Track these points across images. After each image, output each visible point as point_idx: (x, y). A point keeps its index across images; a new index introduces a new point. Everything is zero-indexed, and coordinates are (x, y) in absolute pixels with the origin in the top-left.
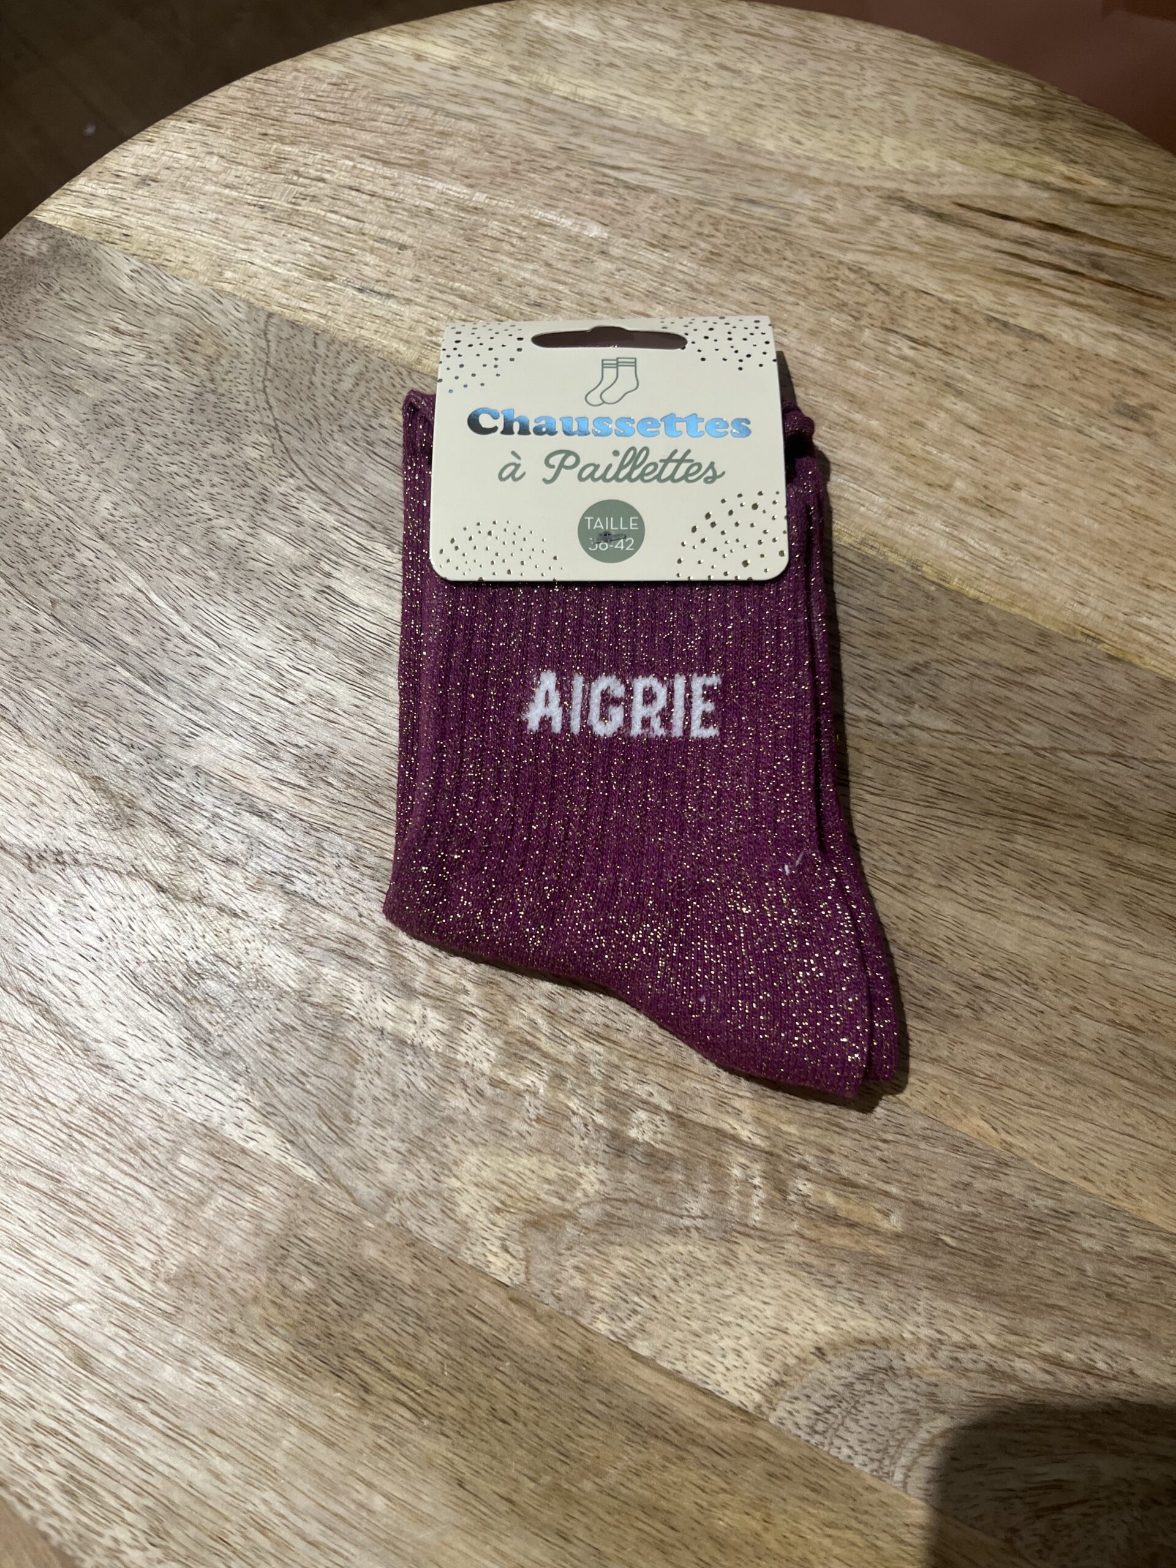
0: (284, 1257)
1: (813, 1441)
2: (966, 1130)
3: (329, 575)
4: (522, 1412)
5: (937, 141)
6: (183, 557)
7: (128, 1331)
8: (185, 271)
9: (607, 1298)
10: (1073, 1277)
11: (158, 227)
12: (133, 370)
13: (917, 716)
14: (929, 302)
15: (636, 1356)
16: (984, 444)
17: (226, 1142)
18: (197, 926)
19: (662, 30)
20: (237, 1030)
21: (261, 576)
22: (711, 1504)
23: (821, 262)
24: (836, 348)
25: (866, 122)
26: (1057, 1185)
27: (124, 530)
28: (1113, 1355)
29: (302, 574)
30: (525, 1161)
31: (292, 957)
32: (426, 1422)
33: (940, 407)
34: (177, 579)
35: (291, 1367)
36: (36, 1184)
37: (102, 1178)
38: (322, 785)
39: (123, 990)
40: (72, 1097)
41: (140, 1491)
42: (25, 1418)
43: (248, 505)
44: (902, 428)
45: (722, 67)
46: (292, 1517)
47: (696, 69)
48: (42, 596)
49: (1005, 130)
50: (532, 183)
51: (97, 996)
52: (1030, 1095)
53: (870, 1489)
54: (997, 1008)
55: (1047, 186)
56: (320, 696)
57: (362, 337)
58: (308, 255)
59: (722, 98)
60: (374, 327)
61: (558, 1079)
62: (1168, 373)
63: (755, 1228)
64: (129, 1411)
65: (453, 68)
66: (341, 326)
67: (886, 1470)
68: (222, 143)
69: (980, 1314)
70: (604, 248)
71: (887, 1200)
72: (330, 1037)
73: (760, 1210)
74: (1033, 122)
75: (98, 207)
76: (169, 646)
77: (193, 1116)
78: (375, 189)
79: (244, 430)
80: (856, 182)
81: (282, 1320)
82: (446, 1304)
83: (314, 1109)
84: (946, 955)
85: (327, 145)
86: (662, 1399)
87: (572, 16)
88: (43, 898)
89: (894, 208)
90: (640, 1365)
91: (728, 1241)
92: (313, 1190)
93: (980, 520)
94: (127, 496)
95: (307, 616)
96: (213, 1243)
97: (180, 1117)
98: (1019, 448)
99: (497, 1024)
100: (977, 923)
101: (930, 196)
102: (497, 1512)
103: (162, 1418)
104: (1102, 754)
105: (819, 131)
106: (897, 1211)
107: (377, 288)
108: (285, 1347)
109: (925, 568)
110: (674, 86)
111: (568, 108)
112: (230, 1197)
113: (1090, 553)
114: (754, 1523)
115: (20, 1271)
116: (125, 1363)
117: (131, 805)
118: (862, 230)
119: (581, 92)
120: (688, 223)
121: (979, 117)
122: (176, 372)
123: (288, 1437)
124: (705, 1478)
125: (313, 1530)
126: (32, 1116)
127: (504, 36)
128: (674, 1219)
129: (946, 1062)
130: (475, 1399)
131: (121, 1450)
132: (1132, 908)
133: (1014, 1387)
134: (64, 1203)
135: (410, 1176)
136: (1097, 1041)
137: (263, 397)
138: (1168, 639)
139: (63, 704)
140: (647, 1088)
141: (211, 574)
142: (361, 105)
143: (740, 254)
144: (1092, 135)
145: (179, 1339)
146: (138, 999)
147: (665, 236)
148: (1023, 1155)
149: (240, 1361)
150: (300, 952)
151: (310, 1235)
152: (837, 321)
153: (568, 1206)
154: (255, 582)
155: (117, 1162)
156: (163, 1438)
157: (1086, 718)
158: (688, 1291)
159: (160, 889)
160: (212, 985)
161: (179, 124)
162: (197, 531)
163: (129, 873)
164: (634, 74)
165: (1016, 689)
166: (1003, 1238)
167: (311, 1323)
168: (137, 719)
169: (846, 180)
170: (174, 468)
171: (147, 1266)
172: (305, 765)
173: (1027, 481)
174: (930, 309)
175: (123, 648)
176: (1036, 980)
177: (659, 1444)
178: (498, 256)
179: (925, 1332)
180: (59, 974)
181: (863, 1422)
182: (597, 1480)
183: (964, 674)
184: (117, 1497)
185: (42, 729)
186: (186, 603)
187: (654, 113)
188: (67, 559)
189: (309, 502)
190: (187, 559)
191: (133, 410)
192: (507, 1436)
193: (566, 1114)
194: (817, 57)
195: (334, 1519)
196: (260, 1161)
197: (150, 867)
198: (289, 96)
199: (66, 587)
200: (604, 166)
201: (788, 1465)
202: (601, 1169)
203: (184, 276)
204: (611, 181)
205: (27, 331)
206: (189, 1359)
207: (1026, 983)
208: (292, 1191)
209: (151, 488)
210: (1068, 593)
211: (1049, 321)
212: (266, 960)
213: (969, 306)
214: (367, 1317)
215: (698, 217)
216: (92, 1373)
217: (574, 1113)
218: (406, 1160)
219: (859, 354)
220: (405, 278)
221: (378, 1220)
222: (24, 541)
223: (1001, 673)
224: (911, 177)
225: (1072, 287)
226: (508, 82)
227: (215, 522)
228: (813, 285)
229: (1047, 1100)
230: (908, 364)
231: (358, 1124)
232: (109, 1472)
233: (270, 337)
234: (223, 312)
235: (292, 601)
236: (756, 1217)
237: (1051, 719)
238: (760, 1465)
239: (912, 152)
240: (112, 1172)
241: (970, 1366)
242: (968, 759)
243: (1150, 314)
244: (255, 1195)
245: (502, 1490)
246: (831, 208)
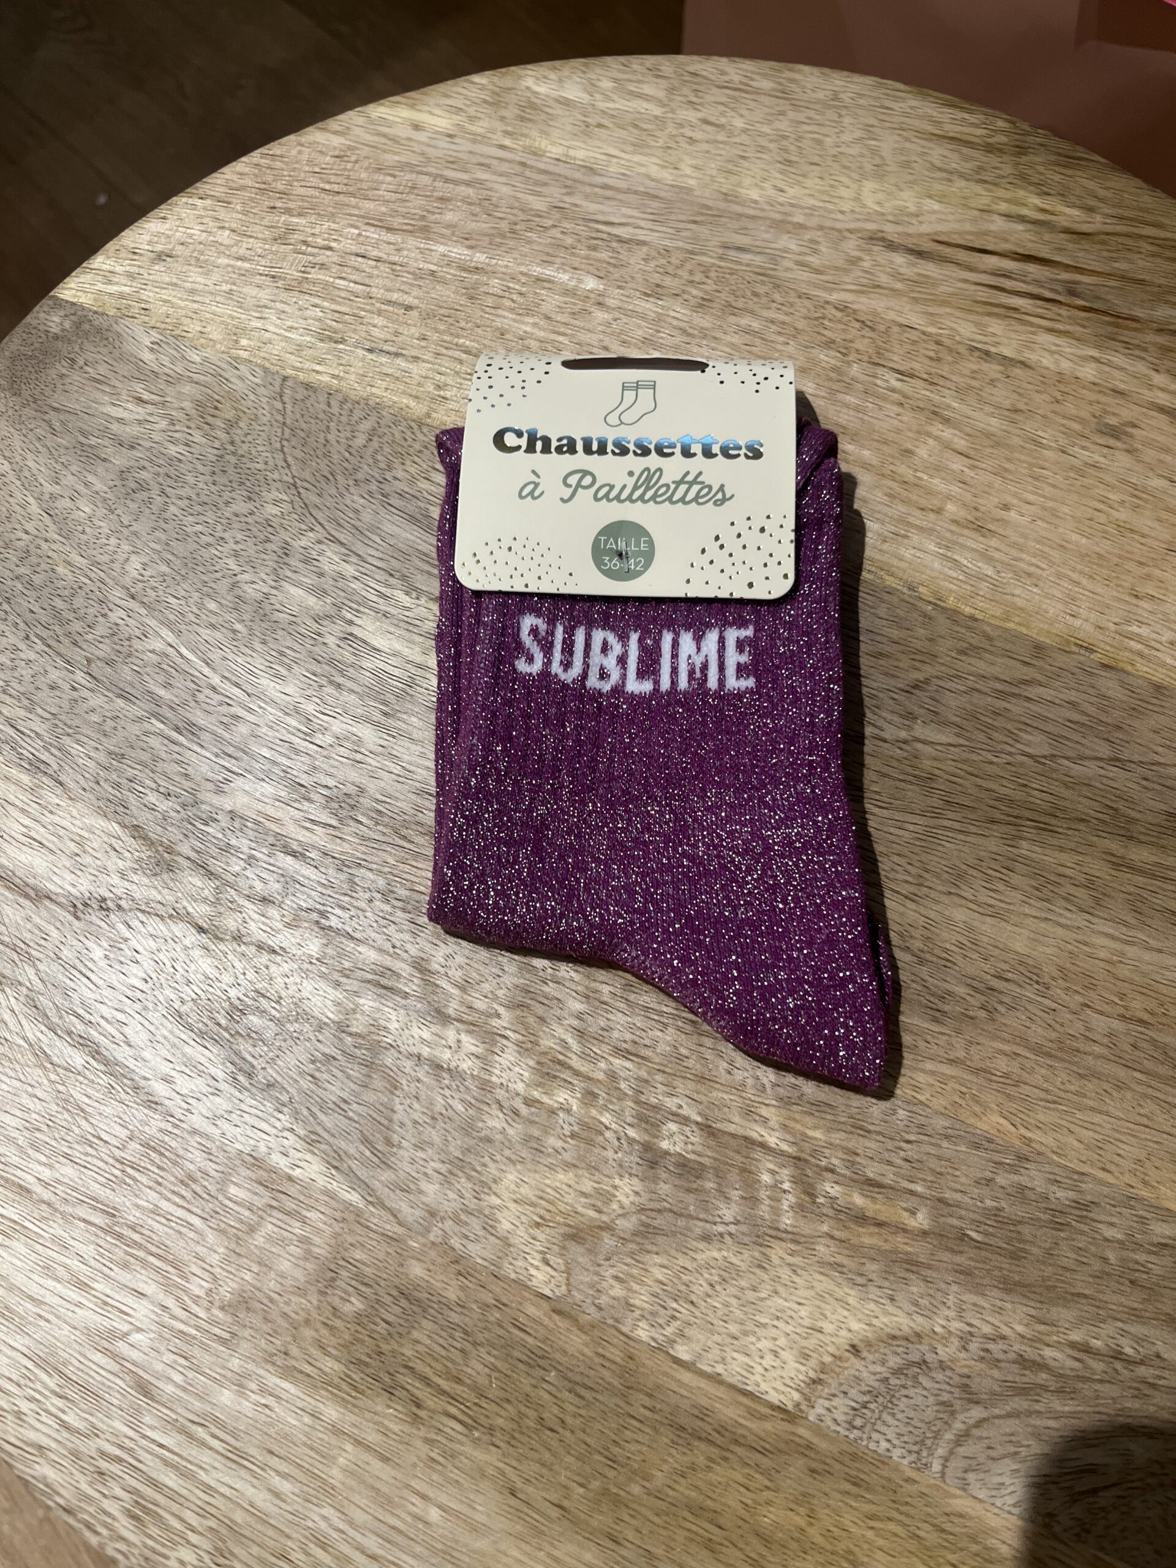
0: (333, 1280)
1: (852, 1436)
2: (986, 1127)
3: (351, 623)
4: (569, 1420)
5: (914, 182)
6: (211, 611)
7: (186, 1358)
8: (202, 341)
9: (646, 1306)
10: (1097, 1265)
11: (175, 300)
12: (156, 437)
13: (919, 731)
14: (914, 335)
15: (677, 1361)
16: (973, 467)
17: (273, 1170)
18: (237, 964)
19: (647, 89)
20: (279, 1062)
21: (286, 626)
22: (754, 1501)
23: (807, 303)
24: (826, 384)
25: (845, 167)
26: (1076, 1177)
27: (154, 588)
28: (1139, 1340)
29: (325, 623)
30: (561, 1176)
31: (330, 990)
32: (476, 1434)
33: (929, 435)
34: (206, 633)
35: (345, 1386)
36: (92, 1219)
37: (156, 1211)
38: (352, 823)
39: (168, 1028)
40: (123, 1133)
41: (203, 1513)
42: (90, 1447)
43: (270, 560)
44: (893, 457)
45: (706, 122)
46: (351, 1532)
47: (681, 126)
48: (77, 655)
49: (980, 168)
50: (529, 242)
51: (145, 1036)
52: (1046, 1091)
53: (908, 1480)
54: (1011, 1008)
55: (1022, 219)
56: (347, 739)
57: (373, 394)
58: (320, 320)
59: (708, 152)
60: (384, 384)
61: (590, 1096)
62: (1146, 392)
63: (786, 1232)
64: (190, 1436)
65: (450, 136)
66: (353, 386)
67: (924, 1461)
68: (232, 218)
69: (1008, 1306)
70: (601, 299)
71: (913, 1199)
72: (369, 1065)
73: (791, 1214)
74: (1006, 158)
75: (117, 283)
76: (201, 697)
77: (241, 1147)
78: (381, 254)
79: (264, 488)
80: (838, 225)
81: (334, 1341)
82: (491, 1319)
83: (356, 1135)
84: (959, 960)
85: (333, 214)
86: (704, 1402)
87: (560, 80)
88: (89, 944)
89: (875, 248)
90: (681, 1370)
91: (761, 1245)
92: (359, 1213)
93: (974, 541)
94: (155, 557)
95: (331, 662)
96: (264, 1269)
97: (228, 1149)
98: (1006, 470)
99: (529, 1046)
100: (987, 927)
101: (910, 235)
102: (548, 1518)
103: (222, 1441)
104: (1101, 759)
105: (800, 179)
106: (924, 1210)
107: (386, 348)
108: (337, 1367)
109: (921, 589)
110: (661, 143)
111: (561, 169)
112: (279, 1223)
113: (1079, 567)
114: (797, 1519)
115: (79, 1305)
116: (184, 1390)
117: (170, 850)
118: (845, 270)
119: (572, 153)
120: (679, 272)
121: (955, 156)
122: (198, 437)
123: (344, 1454)
124: (749, 1477)
125: (372, 1543)
126: (87, 1154)
127: (496, 102)
128: (708, 1226)
129: (963, 1063)
130: (523, 1409)
131: (184, 1474)
132: (1137, 905)
133: (1044, 1376)
134: (119, 1236)
135: (452, 1195)
136: (1110, 1035)
137: (281, 456)
138: (1158, 646)
139: (102, 757)
140: (676, 1100)
141: (238, 626)
142: (363, 175)
143: (731, 299)
144: (1065, 166)
145: (235, 1363)
146: (184, 1037)
147: (658, 286)
148: (1043, 1149)
149: (295, 1382)
150: (338, 984)
151: (358, 1257)
152: (826, 358)
153: (605, 1218)
154: (280, 632)
155: (170, 1195)
156: (223, 1461)
157: (1083, 724)
158: (726, 1295)
159: (201, 930)
160: (254, 1020)
161: (190, 201)
162: (223, 586)
163: (171, 916)
164: (623, 133)
165: (1014, 701)
166: (1026, 1230)
167: (362, 1342)
168: (173, 769)
169: (828, 223)
170: (199, 528)
171: (202, 1293)
172: (335, 805)
173: (1015, 501)
174: (914, 342)
175: (157, 701)
176: (1047, 980)
177: (703, 1446)
178: (500, 312)
179: (956, 1325)
180: (108, 1016)
181: (900, 1416)
182: (647, 1484)
183: (963, 688)
184: (182, 1520)
185: (82, 782)
186: (215, 655)
187: (643, 170)
188: (101, 619)
189: (329, 554)
190: (215, 613)
191: (158, 474)
192: (554, 1444)
193: (600, 1129)
194: (796, 107)
195: (392, 1532)
196: (306, 1187)
197: (190, 910)
198: (294, 170)
199: (100, 646)
200: (597, 222)
201: (828, 1461)
202: (635, 1181)
203: (202, 346)
204: (605, 236)
205: (55, 405)
206: (245, 1382)
207: (1037, 983)
208: (338, 1215)
209: (178, 547)
210: (1060, 606)
211: (1029, 348)
212: (305, 994)
213: (951, 337)
214: (415, 1334)
215: (688, 266)
216: (152, 1399)
217: (607, 1128)
218: (447, 1180)
219: (848, 387)
220: (412, 337)
221: (422, 1240)
222: (59, 603)
223: (999, 686)
224: (890, 218)
225: (1049, 315)
226: (502, 147)
227: (239, 578)
228: (801, 324)
229: (1062, 1095)
230: (896, 396)
231: (400, 1147)
232: (173, 1496)
233: (285, 399)
234: (240, 378)
235: (316, 649)
236: (787, 1221)
237: (1050, 728)
238: (801, 1462)
239: (889, 194)
240: (165, 1205)
241: (1002, 1356)
242: (970, 769)
243: (1128, 336)
244: (304, 1221)
245: (554, 1497)
246: (816, 252)
